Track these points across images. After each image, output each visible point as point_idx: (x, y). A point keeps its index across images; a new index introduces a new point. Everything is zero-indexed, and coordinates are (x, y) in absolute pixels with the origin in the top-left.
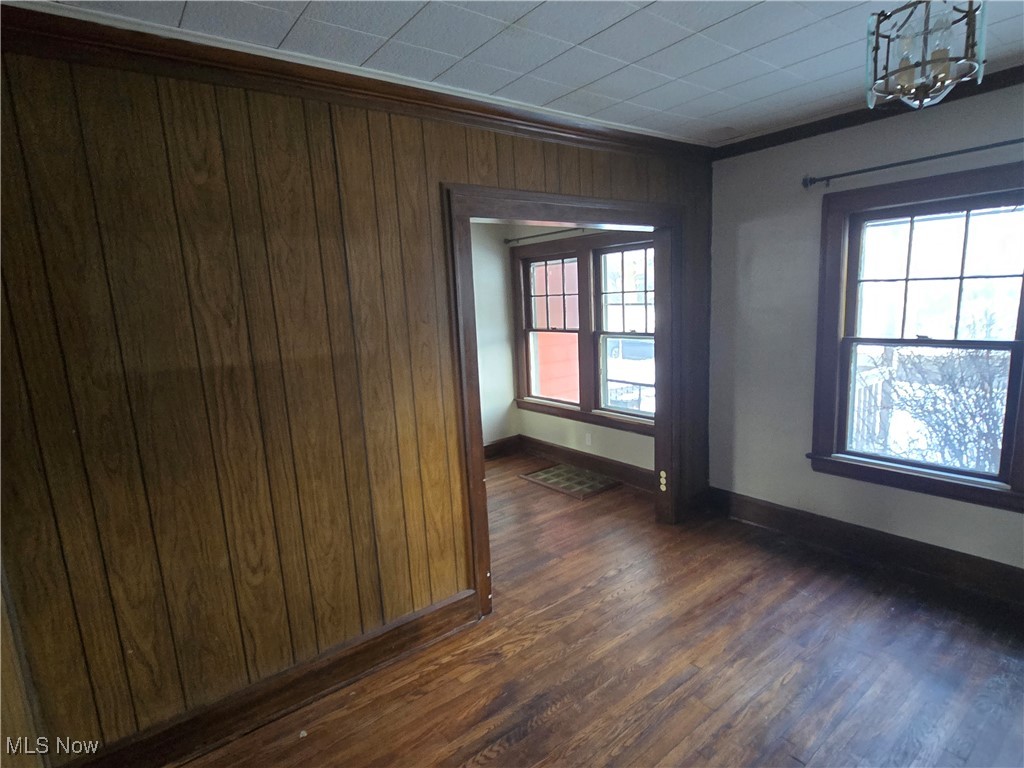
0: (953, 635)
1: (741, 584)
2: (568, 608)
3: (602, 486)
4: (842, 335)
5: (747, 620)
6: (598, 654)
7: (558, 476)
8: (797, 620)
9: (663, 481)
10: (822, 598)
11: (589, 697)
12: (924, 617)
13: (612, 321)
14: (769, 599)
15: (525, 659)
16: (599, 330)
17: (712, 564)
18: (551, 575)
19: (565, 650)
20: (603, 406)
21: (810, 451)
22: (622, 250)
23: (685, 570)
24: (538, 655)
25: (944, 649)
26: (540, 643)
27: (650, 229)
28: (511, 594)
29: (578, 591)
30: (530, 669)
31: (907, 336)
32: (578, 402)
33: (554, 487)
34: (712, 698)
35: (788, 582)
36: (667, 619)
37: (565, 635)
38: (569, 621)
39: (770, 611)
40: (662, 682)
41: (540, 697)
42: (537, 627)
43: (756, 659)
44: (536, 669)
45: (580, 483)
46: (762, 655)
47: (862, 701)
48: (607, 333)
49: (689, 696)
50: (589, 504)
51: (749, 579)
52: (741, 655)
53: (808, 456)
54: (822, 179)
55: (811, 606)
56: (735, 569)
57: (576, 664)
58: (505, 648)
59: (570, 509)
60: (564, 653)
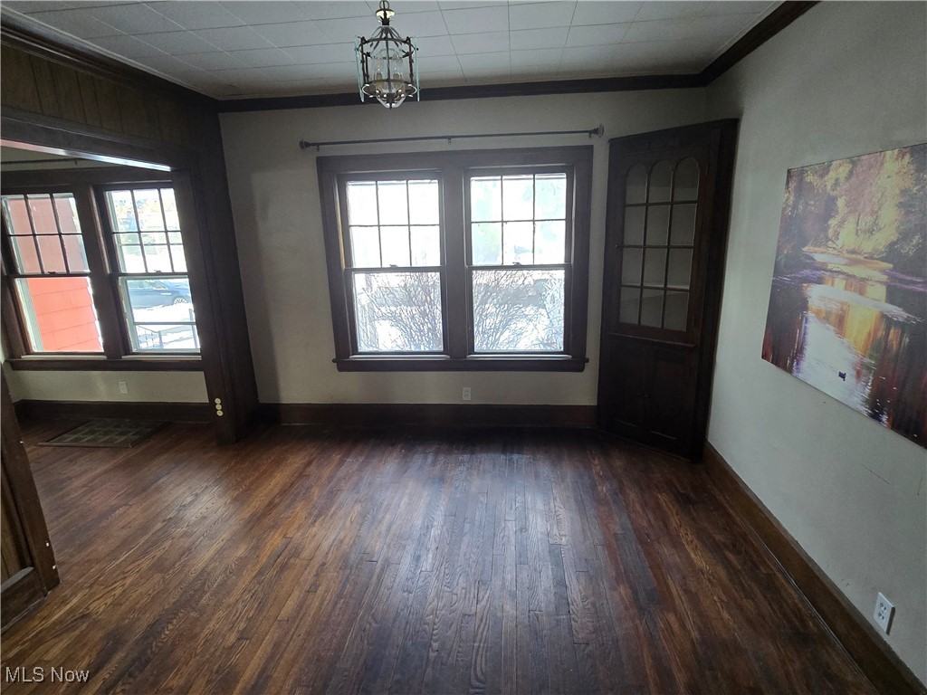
0: (437, 453)
1: (305, 468)
2: (155, 543)
3: (149, 430)
4: (344, 267)
5: (316, 491)
6: (200, 566)
7: (92, 432)
8: (349, 478)
9: (219, 407)
10: (361, 459)
11: (203, 601)
12: (420, 449)
13: (131, 261)
14: (327, 472)
15: (122, 605)
16: (116, 271)
17: (278, 463)
18: (122, 524)
19: (163, 578)
20: (134, 350)
21: (335, 357)
22: (131, 188)
23: (257, 474)
24: (134, 596)
25: (434, 463)
26: (134, 584)
27: (167, 168)
28: (76, 559)
29: (159, 525)
30: (132, 610)
31: (385, 266)
32: (102, 351)
33: (91, 445)
34: (305, 554)
35: (337, 457)
36: (253, 515)
37: (159, 566)
38: (159, 554)
39: (330, 479)
40: (264, 560)
41: (151, 626)
42: (124, 573)
43: (330, 514)
44: (138, 606)
45: (122, 434)
46: (333, 509)
47: (400, 510)
48: (125, 275)
49: (289, 559)
50: (139, 450)
51: (309, 464)
52: (318, 516)
53: (334, 361)
54: (314, 144)
55: (356, 467)
56: (296, 461)
57: (180, 583)
58: (92, 607)
59: (120, 458)
60: (164, 582)
